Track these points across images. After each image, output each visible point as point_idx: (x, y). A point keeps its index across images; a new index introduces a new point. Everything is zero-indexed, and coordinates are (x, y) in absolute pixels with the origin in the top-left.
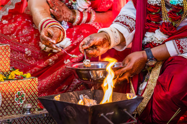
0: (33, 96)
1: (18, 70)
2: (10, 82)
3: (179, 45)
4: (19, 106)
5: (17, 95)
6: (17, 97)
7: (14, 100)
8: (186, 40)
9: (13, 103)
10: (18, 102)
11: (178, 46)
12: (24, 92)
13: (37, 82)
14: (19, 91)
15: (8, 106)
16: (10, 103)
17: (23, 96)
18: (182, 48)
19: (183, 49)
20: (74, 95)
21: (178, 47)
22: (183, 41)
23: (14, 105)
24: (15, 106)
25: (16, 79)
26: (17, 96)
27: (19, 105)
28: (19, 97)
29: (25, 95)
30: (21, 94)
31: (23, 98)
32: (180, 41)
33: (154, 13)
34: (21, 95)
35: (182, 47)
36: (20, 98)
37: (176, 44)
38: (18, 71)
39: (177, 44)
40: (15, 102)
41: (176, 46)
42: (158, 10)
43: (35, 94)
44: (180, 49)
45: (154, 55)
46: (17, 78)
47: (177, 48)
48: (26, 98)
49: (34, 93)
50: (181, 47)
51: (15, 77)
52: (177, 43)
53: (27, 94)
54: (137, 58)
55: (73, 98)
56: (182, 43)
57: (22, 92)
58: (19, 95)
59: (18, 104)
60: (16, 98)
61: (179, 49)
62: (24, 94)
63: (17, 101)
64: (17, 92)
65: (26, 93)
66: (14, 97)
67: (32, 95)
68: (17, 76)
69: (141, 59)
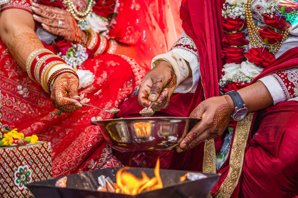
0: (44, 175)
1: (16, 130)
2: (7, 150)
3: (287, 81)
4: (22, 193)
5: (18, 173)
6: (19, 177)
7: (14, 182)
8: (296, 72)
9: (12, 188)
10: (20, 185)
11: (285, 82)
12: (29, 168)
13: (50, 149)
14: (21, 167)
15: (4, 193)
16: (7, 188)
17: (28, 174)
18: (292, 85)
19: (294, 87)
20: (87, 179)
21: (286, 84)
22: (292, 74)
23: (14, 191)
24: (15, 193)
25: (14, 145)
26: (18, 175)
27: (22, 191)
28: (22, 176)
29: (31, 173)
30: (25, 171)
31: (28, 179)
32: (287, 74)
33: (234, 32)
34: (24, 173)
35: (292, 83)
36: (23, 178)
37: (280, 80)
38: (16, 132)
39: (284, 80)
40: (15, 185)
41: (283, 83)
42: (241, 26)
43: (48, 171)
44: (290, 87)
45: (243, 100)
46: (17, 143)
47: (284, 85)
48: (33, 178)
49: (46, 168)
50: (290, 83)
51: (14, 142)
52: (282, 78)
53: (34, 172)
54: (219, 105)
55: (87, 184)
56: (292, 78)
57: (26, 168)
58: (21, 174)
59: (21, 188)
60: (16, 178)
61: (287, 87)
62: (30, 170)
63: (18, 185)
64: (17, 167)
65: (32, 169)
66: (14, 176)
67: (42, 172)
68: (16, 141)
69: (225, 106)
